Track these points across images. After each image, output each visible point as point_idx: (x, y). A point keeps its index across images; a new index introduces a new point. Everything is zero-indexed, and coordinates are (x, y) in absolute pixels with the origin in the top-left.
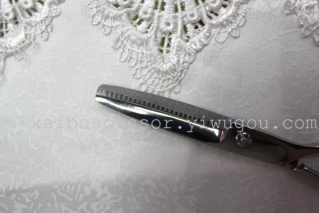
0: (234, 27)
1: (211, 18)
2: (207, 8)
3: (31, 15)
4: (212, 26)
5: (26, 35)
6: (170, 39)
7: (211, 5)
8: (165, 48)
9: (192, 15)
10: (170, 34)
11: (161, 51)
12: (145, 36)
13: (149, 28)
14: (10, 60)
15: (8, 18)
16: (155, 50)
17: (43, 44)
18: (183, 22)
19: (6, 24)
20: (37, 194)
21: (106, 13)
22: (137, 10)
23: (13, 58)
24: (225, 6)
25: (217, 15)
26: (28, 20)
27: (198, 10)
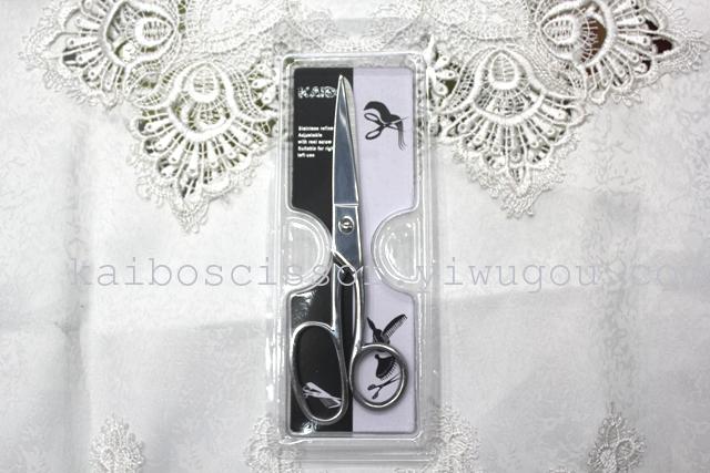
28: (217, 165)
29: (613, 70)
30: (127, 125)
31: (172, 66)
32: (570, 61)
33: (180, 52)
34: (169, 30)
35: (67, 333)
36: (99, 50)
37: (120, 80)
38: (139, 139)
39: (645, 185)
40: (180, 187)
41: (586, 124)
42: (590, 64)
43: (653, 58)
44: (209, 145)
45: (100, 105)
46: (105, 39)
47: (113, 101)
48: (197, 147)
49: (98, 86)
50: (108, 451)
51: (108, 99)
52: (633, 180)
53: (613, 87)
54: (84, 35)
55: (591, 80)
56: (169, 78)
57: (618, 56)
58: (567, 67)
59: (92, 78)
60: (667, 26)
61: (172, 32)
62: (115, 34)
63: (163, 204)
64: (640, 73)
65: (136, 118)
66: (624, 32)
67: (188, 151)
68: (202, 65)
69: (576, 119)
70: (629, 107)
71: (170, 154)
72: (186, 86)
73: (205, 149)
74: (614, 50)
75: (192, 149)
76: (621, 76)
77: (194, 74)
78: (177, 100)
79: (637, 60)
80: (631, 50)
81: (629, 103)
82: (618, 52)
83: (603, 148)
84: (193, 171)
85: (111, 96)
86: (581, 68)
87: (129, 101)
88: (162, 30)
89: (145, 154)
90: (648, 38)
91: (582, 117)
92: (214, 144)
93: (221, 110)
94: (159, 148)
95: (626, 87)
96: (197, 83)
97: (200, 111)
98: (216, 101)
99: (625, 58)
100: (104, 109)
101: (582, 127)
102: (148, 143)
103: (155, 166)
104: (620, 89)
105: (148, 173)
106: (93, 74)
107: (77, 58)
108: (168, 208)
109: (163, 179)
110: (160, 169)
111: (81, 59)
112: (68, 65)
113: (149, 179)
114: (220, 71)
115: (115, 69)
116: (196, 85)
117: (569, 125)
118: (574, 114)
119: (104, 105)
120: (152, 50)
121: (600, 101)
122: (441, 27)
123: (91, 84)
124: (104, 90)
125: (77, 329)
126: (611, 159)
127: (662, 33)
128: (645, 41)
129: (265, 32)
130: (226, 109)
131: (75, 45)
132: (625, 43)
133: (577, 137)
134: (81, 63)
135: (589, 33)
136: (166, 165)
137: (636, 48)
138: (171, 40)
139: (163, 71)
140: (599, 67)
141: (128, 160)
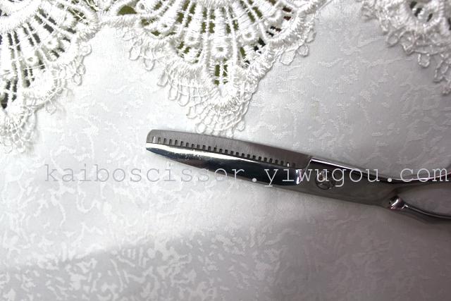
0: (301, 44)
1: (272, 35)
2: (266, 24)
3: (57, 56)
4: (274, 45)
5: (56, 82)
6: (225, 67)
7: (270, 19)
8: (221, 79)
9: (249, 35)
10: (225, 60)
11: (217, 82)
12: (195, 67)
13: (198, 56)
14: (42, 113)
15: (32, 64)
16: (209, 82)
17: (76, 90)
18: (239, 43)
19: (31, 70)
20: (94, 262)
21: (145, 44)
22: (182, 36)
23: (44, 109)
24: (288, 18)
25: (279, 30)
26: (55, 64)
27: (255, 28)
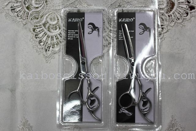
28: (56, 43)
29: (177, 16)
30: (30, 30)
31: (43, 13)
32: (163, 13)
33: (46, 9)
34: (42, 2)
35: (11, 92)
36: (22, 7)
37: (27, 16)
38: (33, 34)
39: (186, 51)
40: (45, 49)
41: (168, 32)
42: (170, 14)
43: (189, 12)
44: (54, 37)
45: (22, 24)
46: (23, 4)
47: (25, 23)
48: (50, 37)
49: (21, 18)
50: (23, 128)
51: (24, 22)
52: (182, 49)
53: (177, 21)
54: (17, 3)
55: (170, 19)
56: (42, 17)
57: (178, 11)
58: (163, 15)
59: (20, 16)
60: (193, 2)
61: (43, 3)
62: (26, 3)
63: (40, 54)
64: (185, 17)
65: (32, 28)
66: (180, 4)
67: (48, 38)
68: (52, 13)
69: (165, 31)
70: (181, 27)
71: (42, 39)
72: (47, 19)
73: (53, 38)
74: (177, 9)
75: (49, 37)
76: (179, 17)
77: (50, 15)
78: (45, 23)
79: (184, 13)
80: (182, 10)
81: (181, 26)
82: (178, 10)
83: (173, 40)
84: (49, 44)
85: (25, 21)
86: (167, 15)
87: (30, 23)
88: (40, 2)
89: (35, 39)
90: (187, 6)
91: (167, 30)
92: (56, 37)
93: (58, 27)
94: (39, 37)
95: (180, 21)
96: (51, 18)
97: (51, 27)
98: (56, 24)
99: (180, 12)
100: (23, 25)
101: (166, 33)
102: (36, 35)
103: (38, 42)
104: (179, 21)
105: (36, 44)
106: (20, 14)
107: (15, 10)
108: (41, 55)
109: (40, 46)
110: (39, 43)
111: (16, 10)
112: (12, 12)
113: (36, 46)
114: (58, 15)
115: (26, 13)
116: (50, 19)
117: (163, 32)
118: (164, 29)
119: (23, 24)
120: (37, 8)
121: (172, 25)
122: (124, 3)
123: (19, 17)
124: (23, 19)
125: (15, 91)
126: (175, 43)
127: (192, 4)
128: (186, 7)
129: (71, 4)
130: (59, 26)
131: (14, 6)
132: (180, 7)
133: (165, 36)
134: (16, 11)
135: (169, 5)
136: (41, 42)
137: (184, 9)
138: (43, 5)
139: (40, 14)
140: (172, 15)
141: (30, 40)
